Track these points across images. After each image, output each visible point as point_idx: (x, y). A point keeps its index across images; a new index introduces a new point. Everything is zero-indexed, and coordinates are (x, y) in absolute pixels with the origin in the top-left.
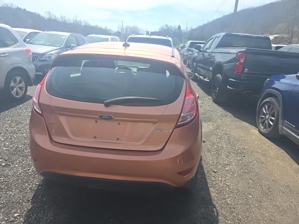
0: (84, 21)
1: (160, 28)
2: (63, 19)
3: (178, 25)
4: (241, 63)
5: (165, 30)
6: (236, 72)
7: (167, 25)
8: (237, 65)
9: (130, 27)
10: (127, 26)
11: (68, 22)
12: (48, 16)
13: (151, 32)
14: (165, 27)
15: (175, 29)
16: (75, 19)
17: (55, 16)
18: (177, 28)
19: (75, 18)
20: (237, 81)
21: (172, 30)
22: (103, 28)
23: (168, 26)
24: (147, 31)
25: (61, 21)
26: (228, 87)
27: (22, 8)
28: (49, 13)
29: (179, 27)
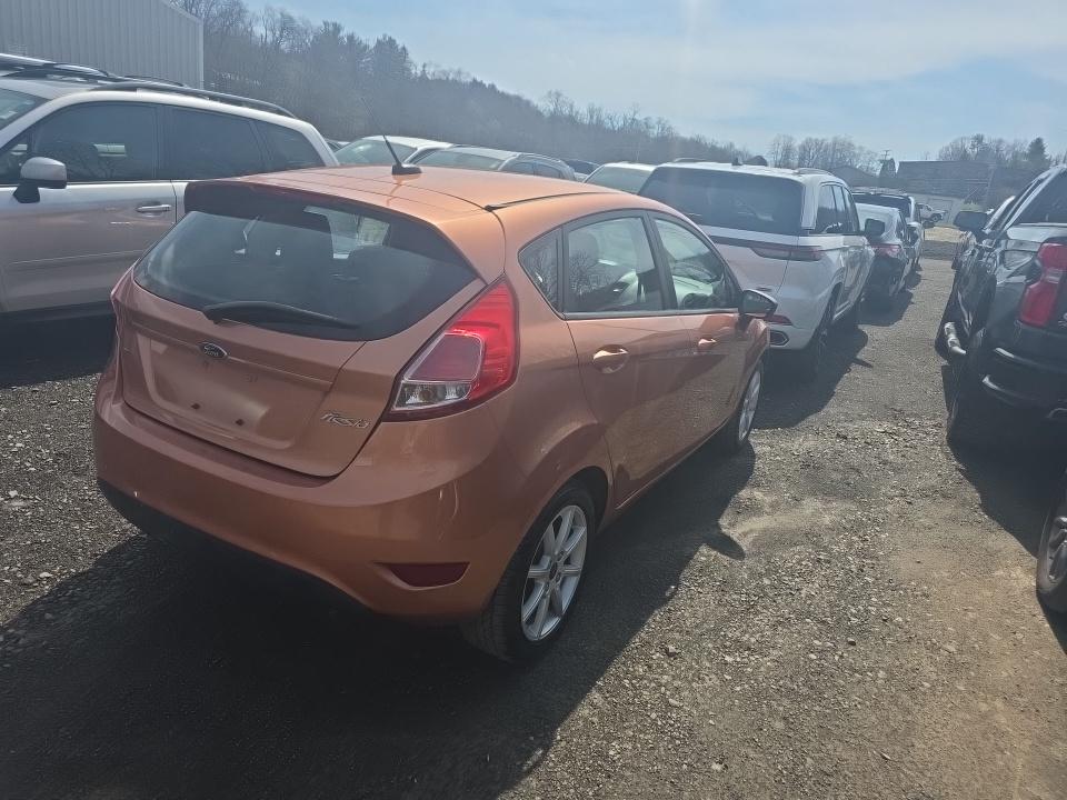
0: (659, 123)
1: (947, 149)
2: (595, 118)
3: (1032, 139)
4: (1048, 286)
5: (964, 156)
6: (1027, 324)
7: (979, 139)
8: (1031, 291)
9: (819, 144)
10: (808, 141)
11: (608, 125)
12: (552, 108)
13: (902, 164)
14: (968, 145)
15: (1016, 155)
16: (630, 115)
17: (571, 106)
18: (1026, 148)
19: (632, 113)
20: (1019, 358)
21: (999, 159)
22: (718, 146)
23: (986, 141)
24: (889, 158)
25: (586, 121)
26: (986, 380)
27: (487, 83)
28: (558, 95)
29: (1038, 146)
